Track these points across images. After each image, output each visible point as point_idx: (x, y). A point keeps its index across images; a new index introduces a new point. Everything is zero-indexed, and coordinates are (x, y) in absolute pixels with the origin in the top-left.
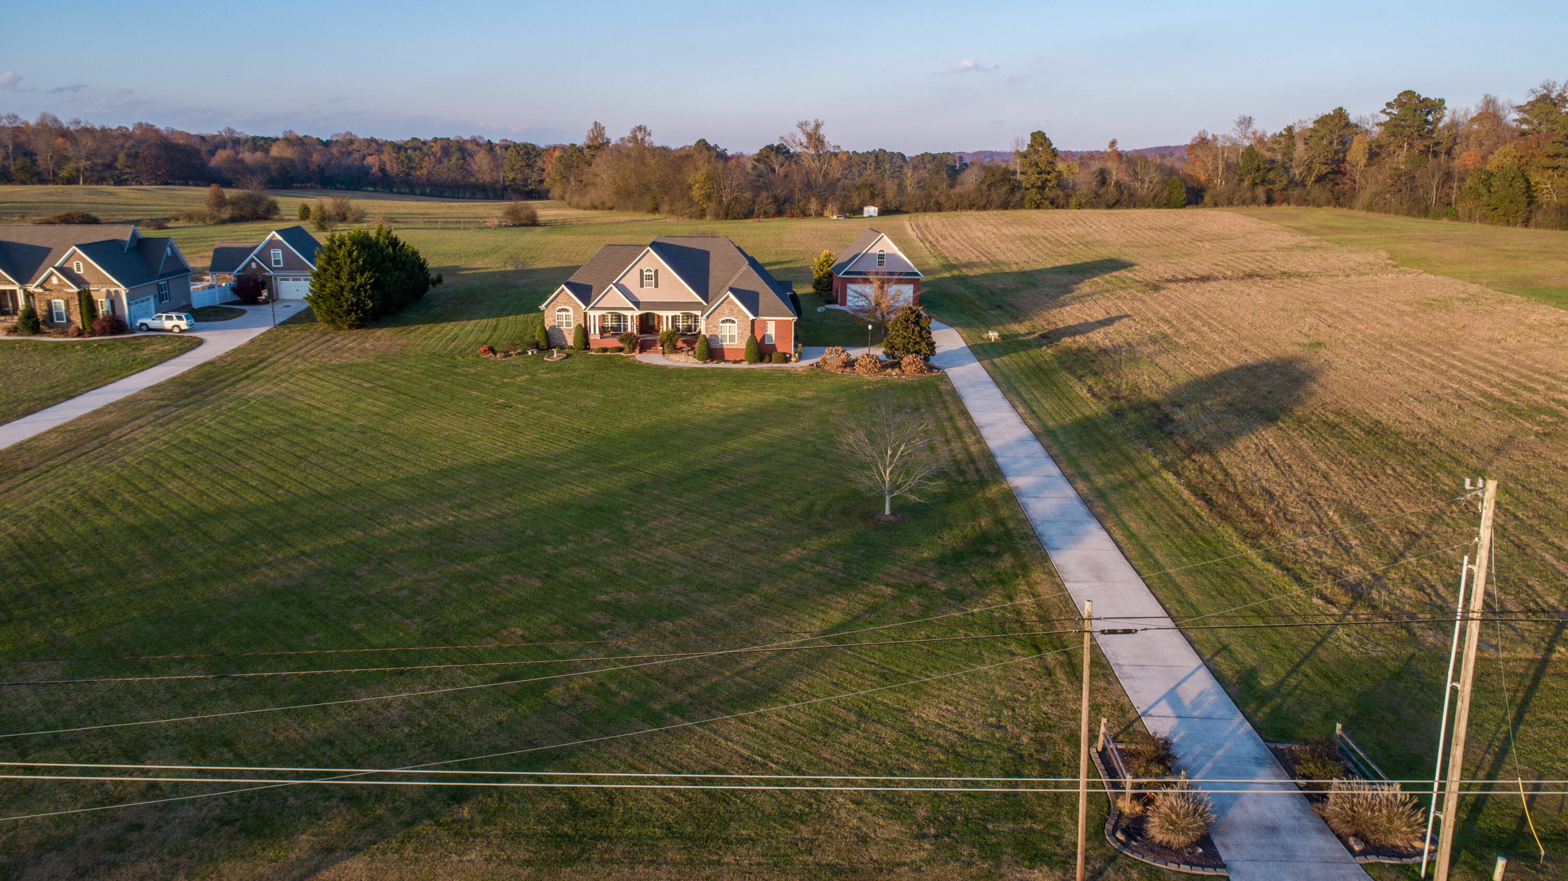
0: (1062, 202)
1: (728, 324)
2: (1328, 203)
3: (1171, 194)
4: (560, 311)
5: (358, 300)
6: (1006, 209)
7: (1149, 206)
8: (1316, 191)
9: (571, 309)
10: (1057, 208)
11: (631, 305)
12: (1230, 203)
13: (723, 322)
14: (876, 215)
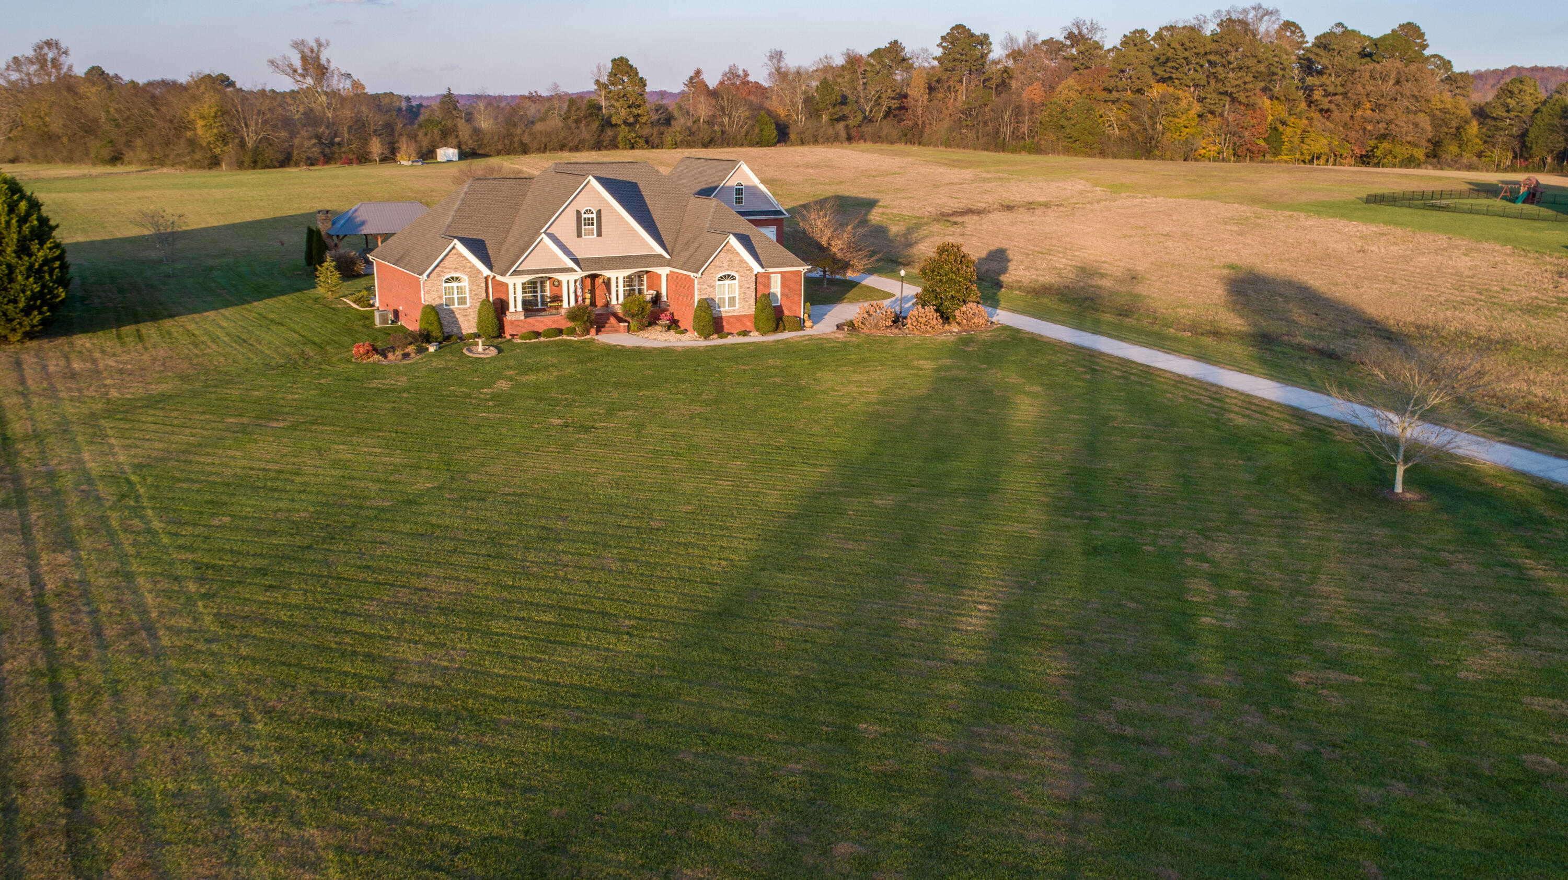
0: (656, 141)
1: (727, 282)
2: (899, 140)
3: (761, 130)
4: (448, 281)
5: (44, 286)
6: (600, 149)
7: (742, 145)
8: (887, 127)
9: (464, 277)
10: (653, 147)
11: (571, 264)
12: (815, 141)
13: (721, 279)
14: (456, 158)
